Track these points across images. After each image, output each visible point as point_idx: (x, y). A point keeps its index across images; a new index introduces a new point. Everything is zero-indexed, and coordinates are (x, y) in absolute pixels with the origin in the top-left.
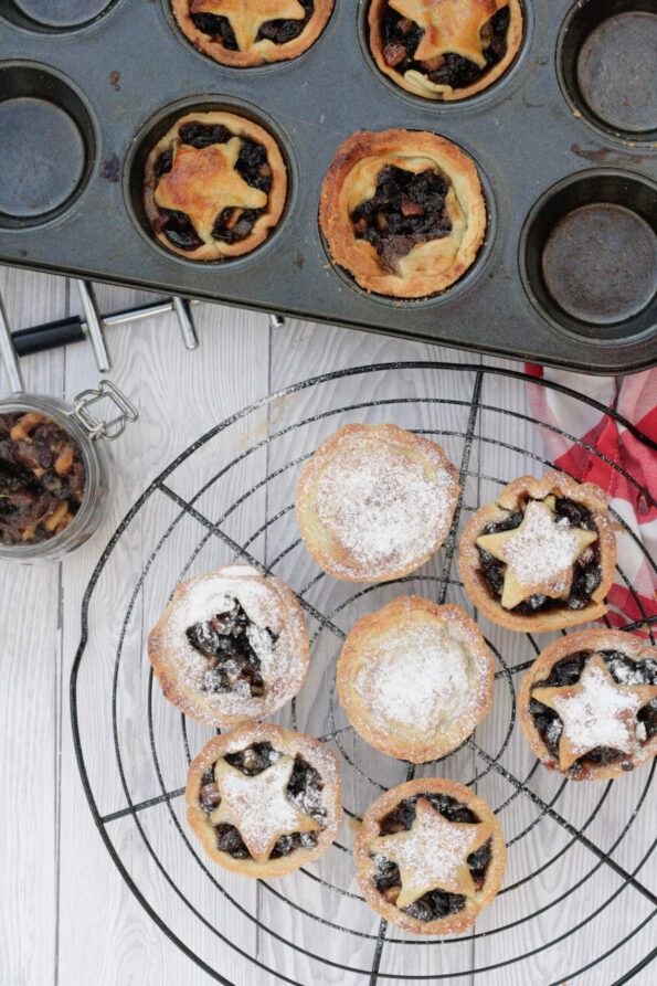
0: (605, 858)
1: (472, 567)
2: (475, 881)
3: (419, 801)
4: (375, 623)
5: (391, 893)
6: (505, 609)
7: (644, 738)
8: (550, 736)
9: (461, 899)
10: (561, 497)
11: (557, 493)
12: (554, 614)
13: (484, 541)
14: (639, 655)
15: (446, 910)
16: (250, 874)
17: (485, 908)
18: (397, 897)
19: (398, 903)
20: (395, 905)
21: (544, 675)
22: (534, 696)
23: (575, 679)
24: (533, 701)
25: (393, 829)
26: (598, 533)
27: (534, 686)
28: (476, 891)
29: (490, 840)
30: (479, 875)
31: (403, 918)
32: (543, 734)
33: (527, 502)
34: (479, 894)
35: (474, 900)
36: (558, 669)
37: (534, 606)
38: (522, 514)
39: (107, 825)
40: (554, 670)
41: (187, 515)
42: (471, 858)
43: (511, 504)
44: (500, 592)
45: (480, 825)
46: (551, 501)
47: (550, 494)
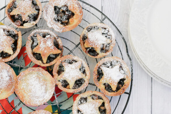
7: (50, 35)
8: (54, 56)
14: (31, 41)
21: (40, 62)
22: (46, 63)
23: (40, 54)
24: (47, 63)
32: (54, 59)
40: (39, 60)
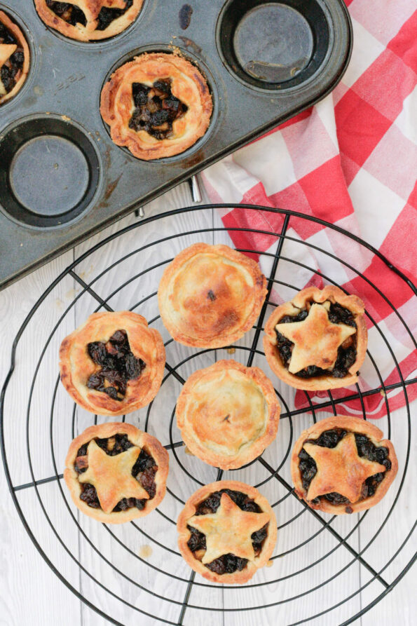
0: (343, 541)
1: (271, 344)
2: (255, 550)
3: (223, 495)
4: (204, 376)
5: (199, 553)
6: (290, 373)
9: (245, 561)
10: (334, 302)
11: (332, 300)
12: (323, 379)
13: (281, 328)
15: (235, 568)
16: (98, 518)
17: (259, 568)
18: (203, 556)
19: (203, 560)
20: (201, 561)
25: (204, 511)
26: (356, 328)
27: (306, 442)
28: (256, 557)
29: (267, 525)
30: (258, 547)
31: (206, 570)
33: (311, 305)
34: (257, 558)
35: (253, 562)
36: (325, 436)
37: (310, 373)
38: (307, 311)
39: (16, 492)
41: (87, 293)
42: (254, 536)
43: (301, 304)
44: (288, 362)
45: (262, 514)
46: (327, 305)
47: (327, 300)
